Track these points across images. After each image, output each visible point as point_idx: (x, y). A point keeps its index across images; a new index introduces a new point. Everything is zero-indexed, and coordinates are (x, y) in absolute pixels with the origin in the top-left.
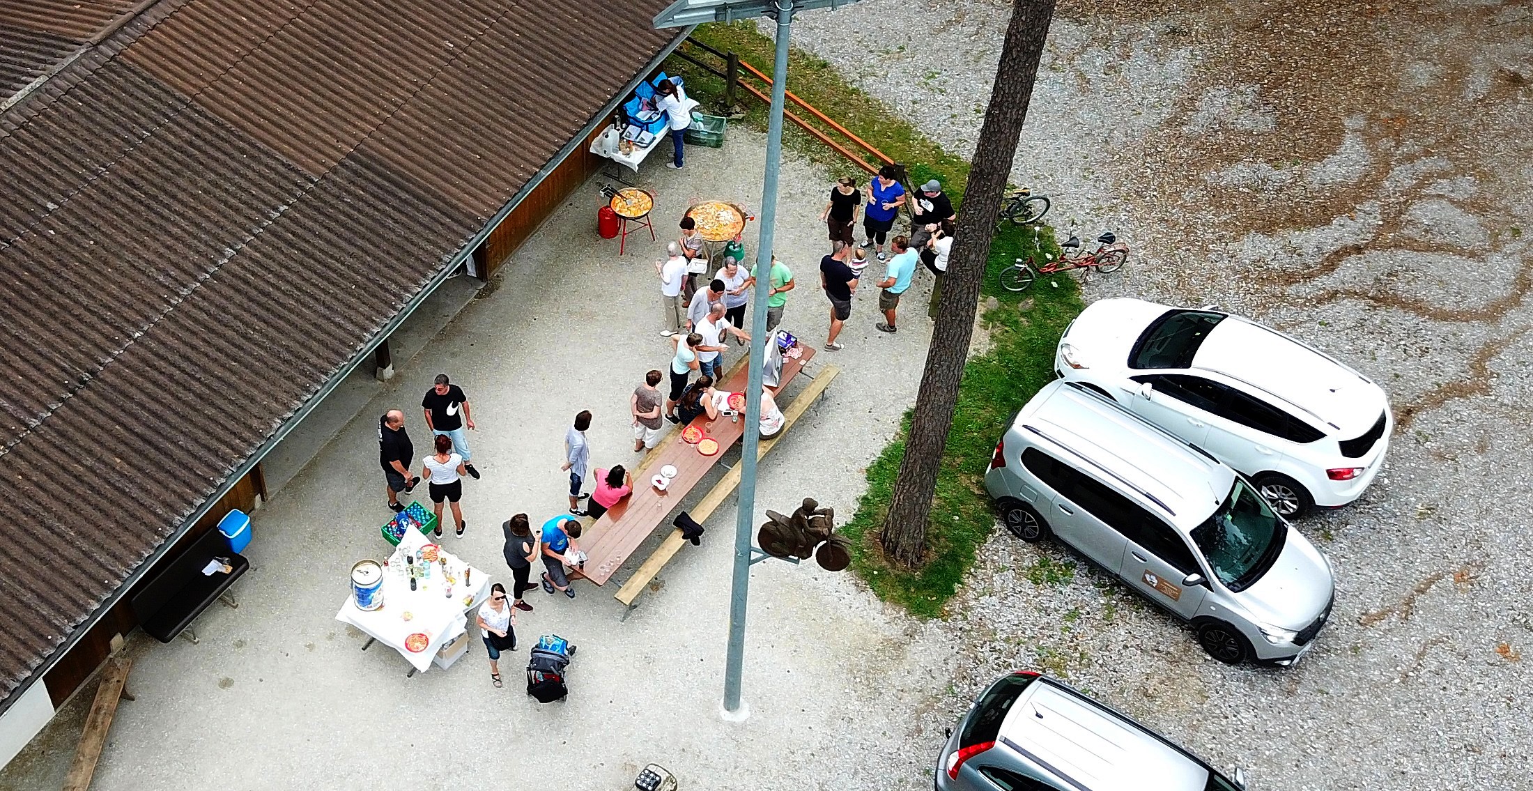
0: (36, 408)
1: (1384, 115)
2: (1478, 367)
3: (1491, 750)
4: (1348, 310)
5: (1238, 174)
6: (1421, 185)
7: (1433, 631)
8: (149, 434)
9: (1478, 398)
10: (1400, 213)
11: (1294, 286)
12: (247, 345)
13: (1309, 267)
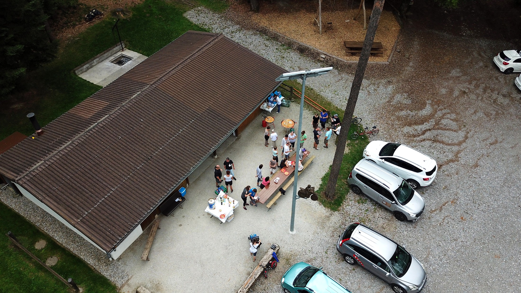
0: (139, 165)
1: (435, 100)
2: (456, 156)
3: (459, 240)
4: (427, 143)
5: (403, 113)
6: (443, 116)
7: (446, 214)
8: (163, 170)
9: (456, 163)
10: (439, 122)
11: (416, 138)
12: (185, 151)
13: (419, 134)
